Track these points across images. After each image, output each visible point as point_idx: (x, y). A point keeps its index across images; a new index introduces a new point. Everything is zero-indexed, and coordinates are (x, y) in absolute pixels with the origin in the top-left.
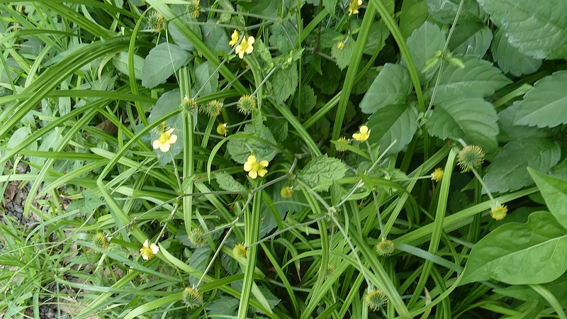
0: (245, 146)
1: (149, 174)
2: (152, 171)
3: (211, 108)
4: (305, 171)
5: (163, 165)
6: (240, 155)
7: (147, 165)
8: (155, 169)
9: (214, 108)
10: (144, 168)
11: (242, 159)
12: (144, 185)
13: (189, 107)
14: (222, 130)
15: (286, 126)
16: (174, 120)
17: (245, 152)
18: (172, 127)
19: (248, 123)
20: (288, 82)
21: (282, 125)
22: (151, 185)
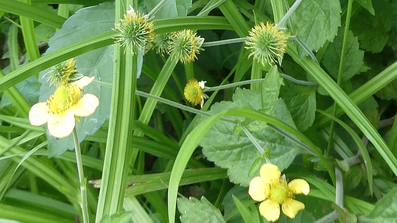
0: (242, 135)
1: (26, 166)
2: (32, 161)
3: (176, 44)
4: (380, 208)
5: (57, 152)
6: (221, 149)
7: (26, 147)
8: (39, 157)
9: (184, 47)
10: (17, 152)
11: (224, 158)
12: (12, 187)
13: (135, 33)
14: (195, 93)
15: (312, 101)
16: (94, 62)
17: (232, 143)
18: (87, 74)
19: (242, 87)
20: (321, 17)
21: (305, 99)
22: (28, 189)
